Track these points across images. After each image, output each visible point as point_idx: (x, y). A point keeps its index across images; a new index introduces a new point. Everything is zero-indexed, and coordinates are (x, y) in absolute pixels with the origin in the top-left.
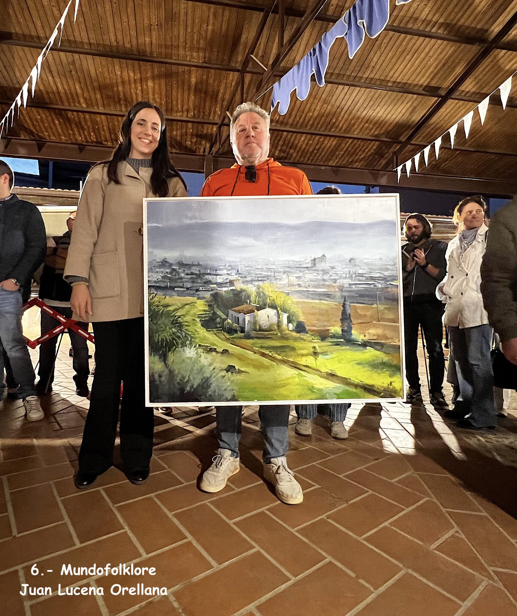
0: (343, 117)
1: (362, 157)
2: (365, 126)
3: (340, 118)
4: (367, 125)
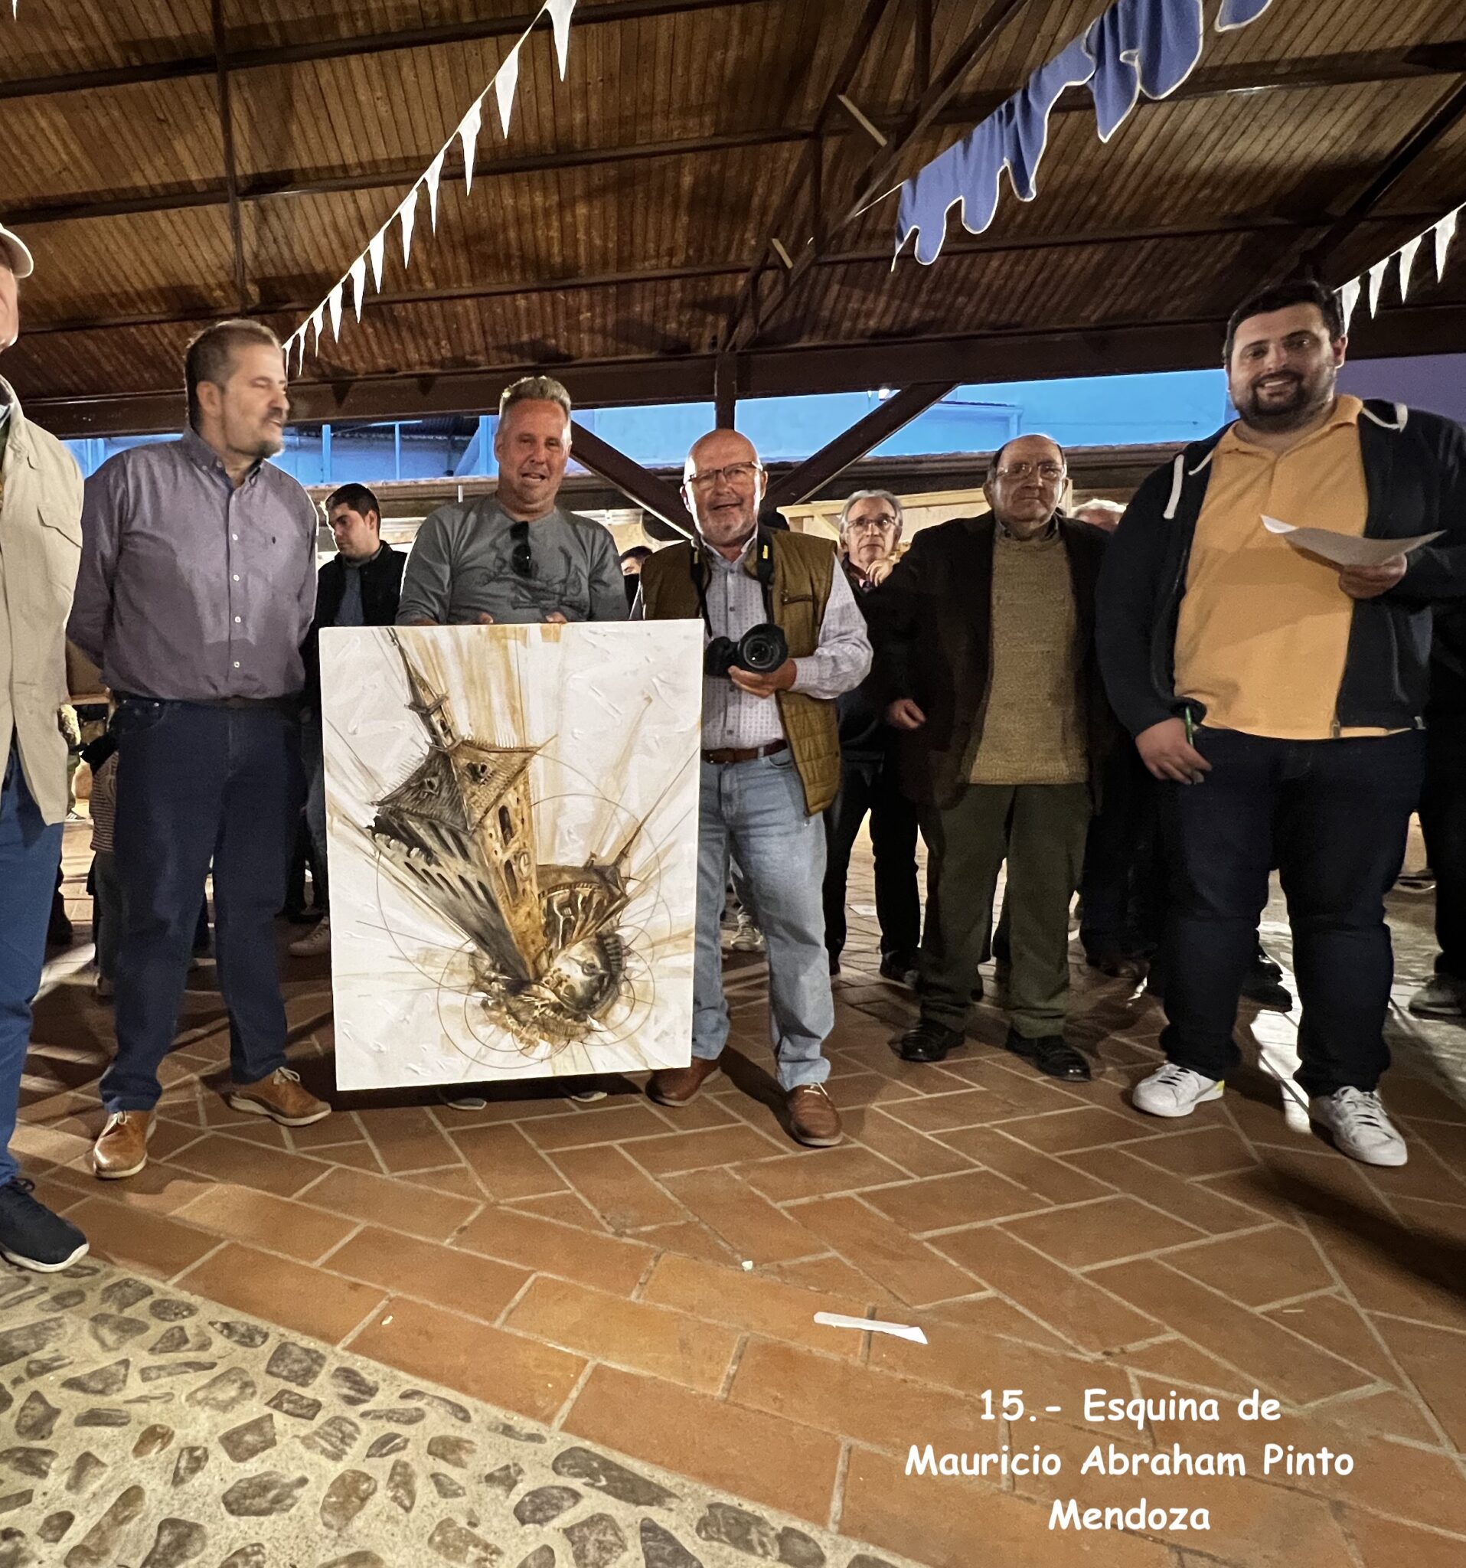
0: (1123, 187)
1: (1194, 281)
2: (1200, 196)
3: (1113, 191)
4: (1206, 192)
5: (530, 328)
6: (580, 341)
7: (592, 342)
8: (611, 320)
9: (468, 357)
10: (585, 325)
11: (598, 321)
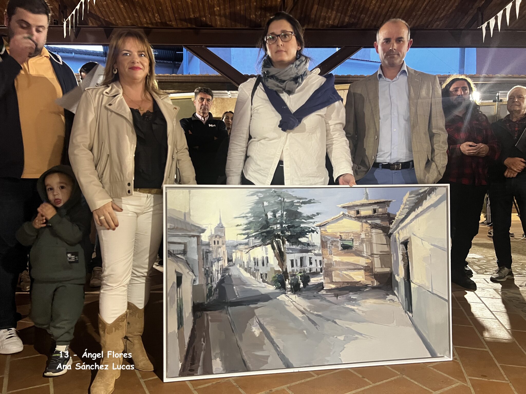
1: (442, 15)
5: (194, 13)
6: (216, 20)
7: (220, 21)
8: (228, 11)
9: (168, 23)
10: (217, 13)
11: (222, 12)
